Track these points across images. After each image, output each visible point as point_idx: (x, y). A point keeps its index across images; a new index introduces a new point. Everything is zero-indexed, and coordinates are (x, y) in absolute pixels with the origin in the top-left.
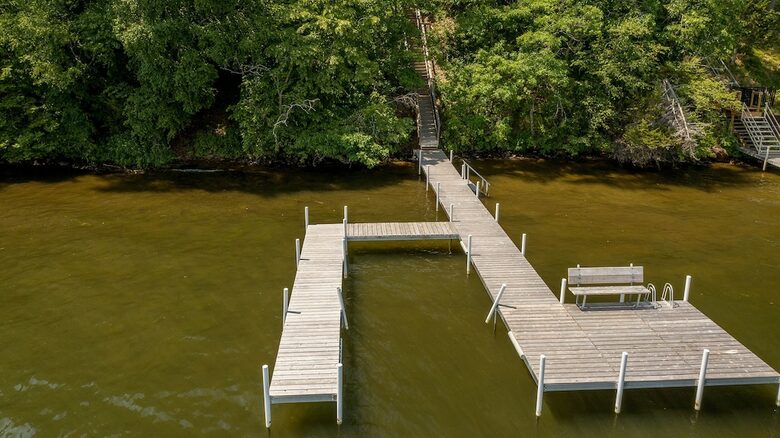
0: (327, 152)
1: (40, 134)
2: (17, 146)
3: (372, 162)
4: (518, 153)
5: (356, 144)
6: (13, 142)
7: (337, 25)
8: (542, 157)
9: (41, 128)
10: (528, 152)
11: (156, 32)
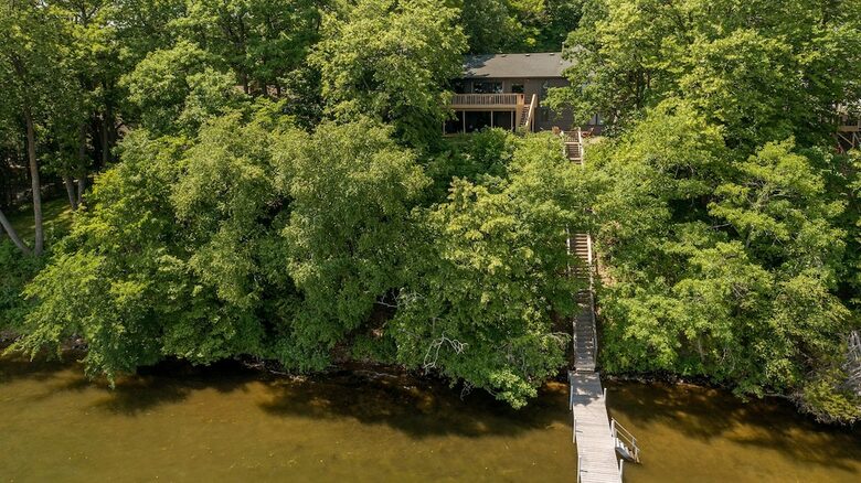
0: (476, 384)
1: (220, 342)
2: (200, 355)
3: (518, 404)
4: (687, 379)
5: (504, 383)
6: (197, 351)
7: (490, 263)
8: (714, 386)
9: (221, 336)
10: (696, 378)
11: (323, 272)
